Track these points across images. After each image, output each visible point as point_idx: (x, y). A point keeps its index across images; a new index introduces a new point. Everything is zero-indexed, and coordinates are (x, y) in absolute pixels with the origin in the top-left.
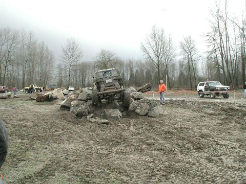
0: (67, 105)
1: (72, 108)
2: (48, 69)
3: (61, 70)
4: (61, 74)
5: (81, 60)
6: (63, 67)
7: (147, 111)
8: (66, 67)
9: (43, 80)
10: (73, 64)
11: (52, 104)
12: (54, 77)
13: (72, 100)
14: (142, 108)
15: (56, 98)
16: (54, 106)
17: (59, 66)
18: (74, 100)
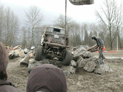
0: (26, 62)
1: (30, 65)
2: (13, 31)
3: (25, 32)
4: (25, 35)
5: (43, 24)
6: (27, 29)
7: (94, 68)
8: (29, 29)
9: (10, 40)
10: (35, 27)
11: (14, 62)
12: (19, 38)
13: (30, 58)
14: (89, 66)
15: (18, 56)
16: (15, 63)
17: (24, 28)
18: (32, 58)
